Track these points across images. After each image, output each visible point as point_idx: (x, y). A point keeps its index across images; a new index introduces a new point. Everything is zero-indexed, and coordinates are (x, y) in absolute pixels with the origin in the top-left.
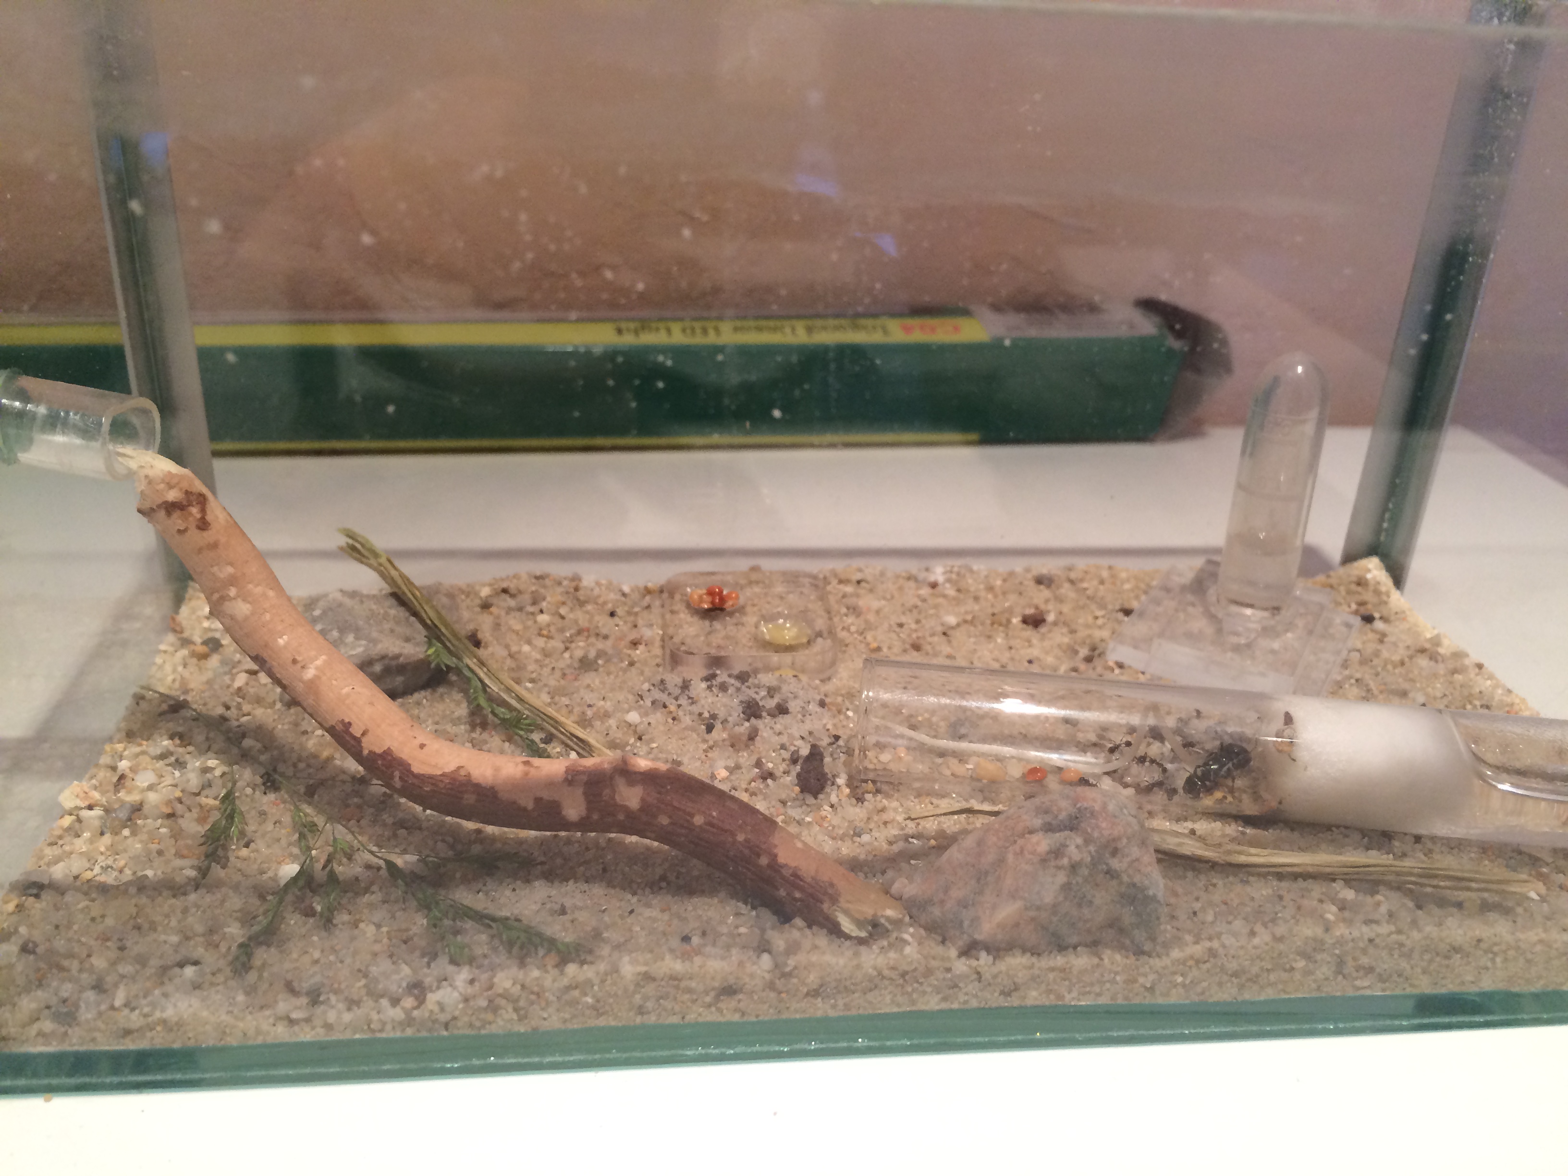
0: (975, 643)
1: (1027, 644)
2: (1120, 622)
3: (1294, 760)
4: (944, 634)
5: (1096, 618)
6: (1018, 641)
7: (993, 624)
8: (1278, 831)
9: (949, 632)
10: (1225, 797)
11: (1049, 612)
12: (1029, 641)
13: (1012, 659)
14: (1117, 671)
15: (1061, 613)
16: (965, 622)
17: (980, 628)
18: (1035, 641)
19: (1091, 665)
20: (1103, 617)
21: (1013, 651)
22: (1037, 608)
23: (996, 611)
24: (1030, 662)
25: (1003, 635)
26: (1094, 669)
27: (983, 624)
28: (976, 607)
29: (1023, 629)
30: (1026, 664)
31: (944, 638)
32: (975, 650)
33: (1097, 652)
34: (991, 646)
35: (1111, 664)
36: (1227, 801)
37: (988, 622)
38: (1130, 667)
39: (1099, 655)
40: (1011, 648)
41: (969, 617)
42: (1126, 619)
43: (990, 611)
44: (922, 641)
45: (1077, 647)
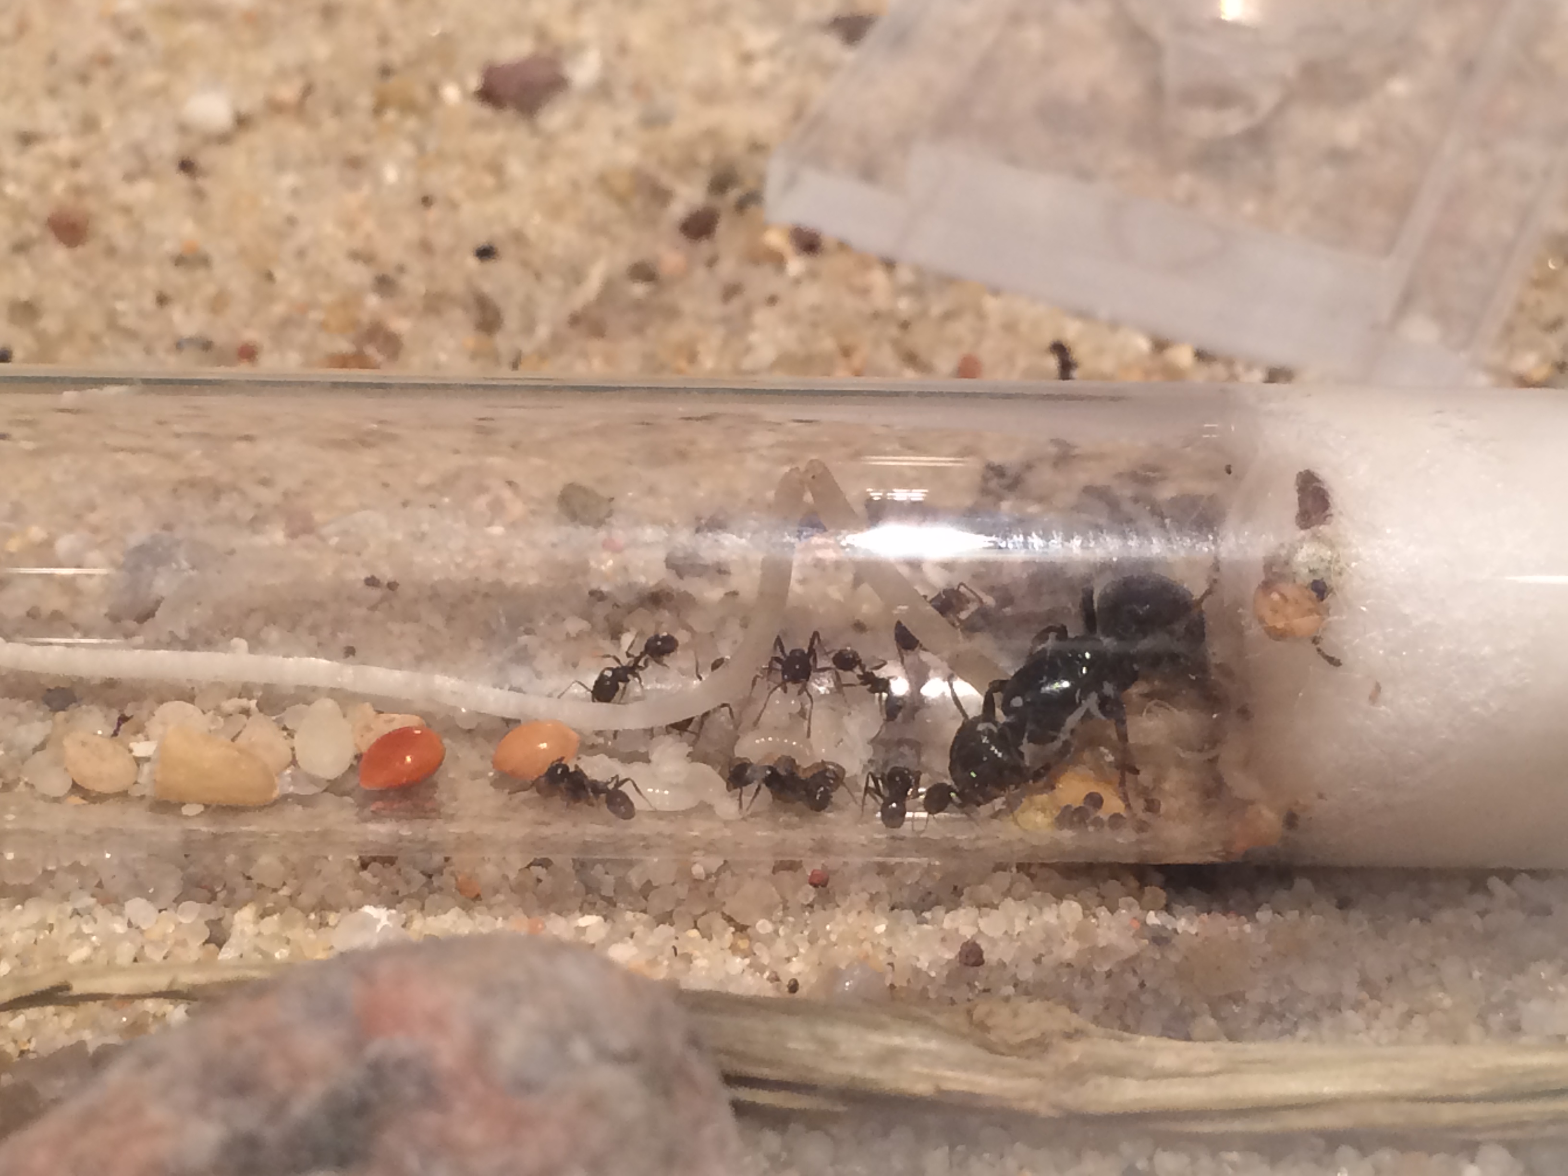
0: (295, 193)
1: (489, 181)
2: (827, 69)
3: (1334, 662)
4: (187, 166)
5: (747, 59)
6: (456, 171)
7: (378, 109)
8: (1292, 915)
9: (206, 158)
10: (1095, 800)
11: (579, 47)
12: (496, 168)
13: (426, 247)
14: (796, 265)
15: (623, 49)
16: (275, 108)
17: (330, 126)
18: (515, 168)
19: (704, 247)
20: (772, 52)
21: (433, 214)
22: (541, 34)
23: (395, 57)
24: (485, 253)
25: (406, 149)
26: (712, 262)
27: (339, 109)
28: (321, 50)
29: (477, 125)
30: (472, 262)
31: (182, 181)
32: (292, 221)
33: (734, 194)
34: (353, 200)
35: (776, 239)
36: (1103, 814)
37: (365, 100)
38: (843, 246)
39: (741, 206)
40: (427, 201)
41: (288, 92)
42: (849, 56)
43: (372, 56)
44: (91, 204)
45: (666, 179)
